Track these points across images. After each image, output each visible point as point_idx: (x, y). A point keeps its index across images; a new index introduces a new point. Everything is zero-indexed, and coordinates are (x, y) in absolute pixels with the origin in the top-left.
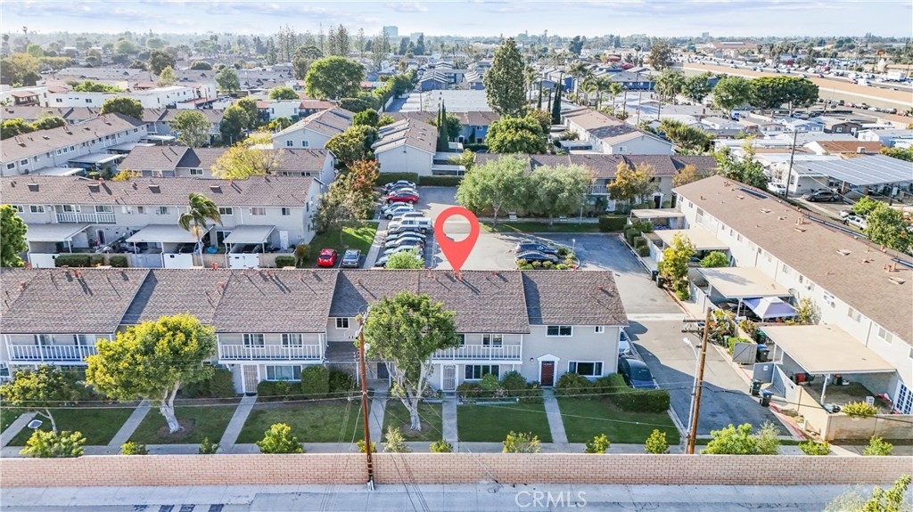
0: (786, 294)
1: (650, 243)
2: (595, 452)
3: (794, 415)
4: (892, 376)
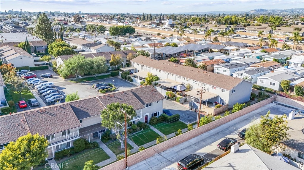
0: (181, 83)
1: (132, 78)
2: (179, 135)
3: (203, 112)
4: (217, 97)
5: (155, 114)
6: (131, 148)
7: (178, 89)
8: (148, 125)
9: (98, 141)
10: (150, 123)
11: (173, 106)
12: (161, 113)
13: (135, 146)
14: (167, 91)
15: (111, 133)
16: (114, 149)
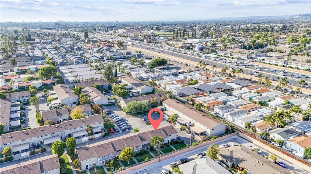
0: (189, 121)
2: (182, 150)
3: (197, 139)
4: (205, 132)
5: (173, 140)
6: (162, 154)
7: (187, 125)
8: (169, 144)
9: (149, 150)
10: (170, 144)
11: (183, 135)
12: (176, 139)
13: (163, 154)
14: (181, 126)
15: (153, 147)
16: (155, 154)
